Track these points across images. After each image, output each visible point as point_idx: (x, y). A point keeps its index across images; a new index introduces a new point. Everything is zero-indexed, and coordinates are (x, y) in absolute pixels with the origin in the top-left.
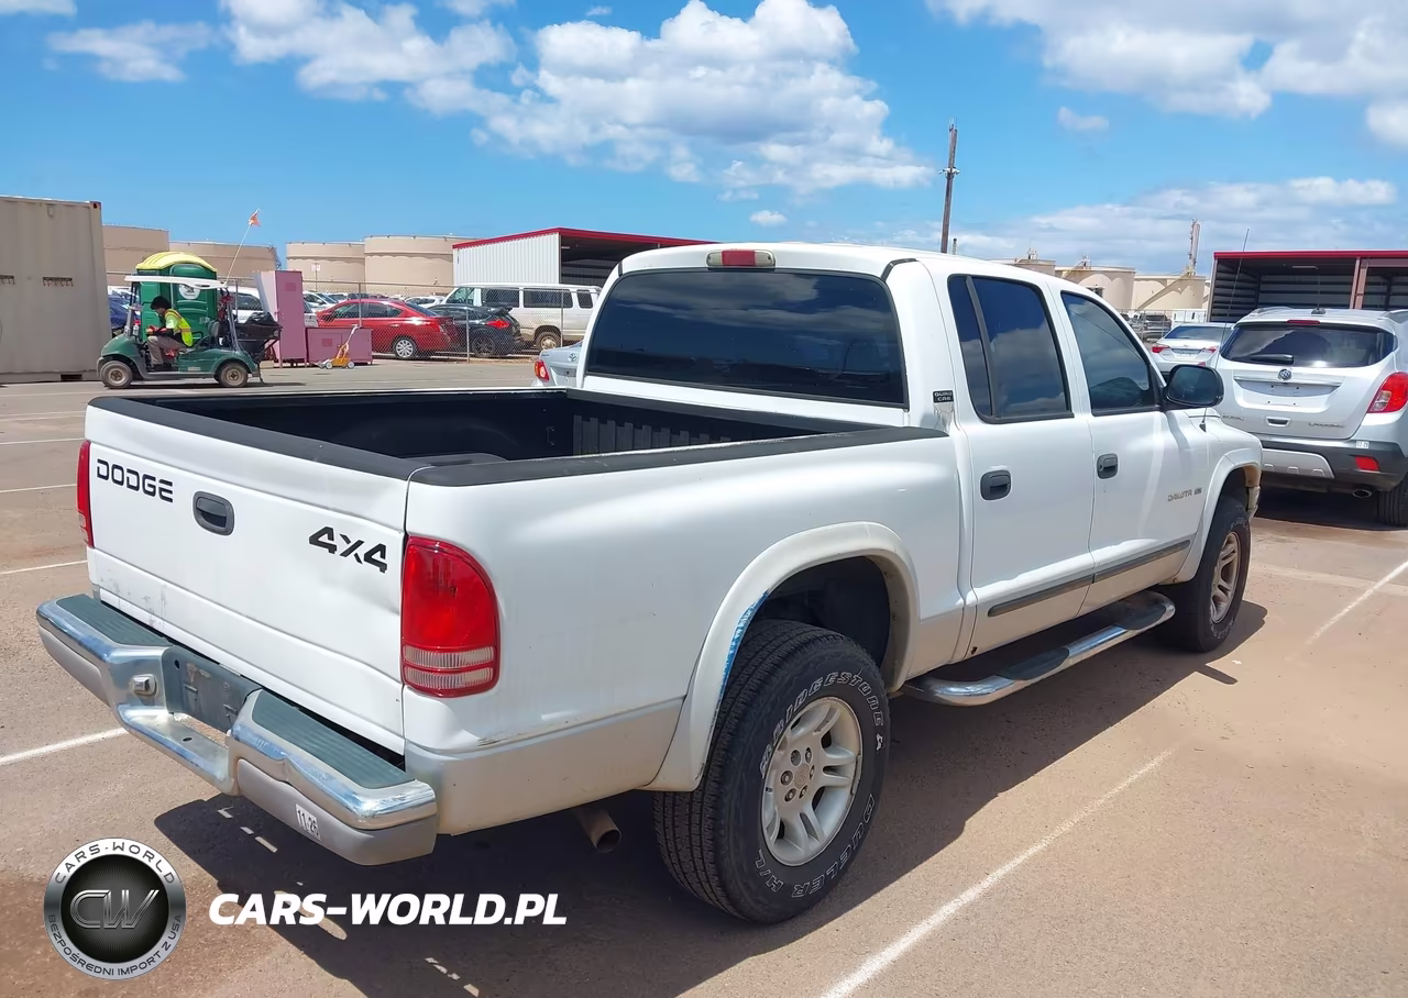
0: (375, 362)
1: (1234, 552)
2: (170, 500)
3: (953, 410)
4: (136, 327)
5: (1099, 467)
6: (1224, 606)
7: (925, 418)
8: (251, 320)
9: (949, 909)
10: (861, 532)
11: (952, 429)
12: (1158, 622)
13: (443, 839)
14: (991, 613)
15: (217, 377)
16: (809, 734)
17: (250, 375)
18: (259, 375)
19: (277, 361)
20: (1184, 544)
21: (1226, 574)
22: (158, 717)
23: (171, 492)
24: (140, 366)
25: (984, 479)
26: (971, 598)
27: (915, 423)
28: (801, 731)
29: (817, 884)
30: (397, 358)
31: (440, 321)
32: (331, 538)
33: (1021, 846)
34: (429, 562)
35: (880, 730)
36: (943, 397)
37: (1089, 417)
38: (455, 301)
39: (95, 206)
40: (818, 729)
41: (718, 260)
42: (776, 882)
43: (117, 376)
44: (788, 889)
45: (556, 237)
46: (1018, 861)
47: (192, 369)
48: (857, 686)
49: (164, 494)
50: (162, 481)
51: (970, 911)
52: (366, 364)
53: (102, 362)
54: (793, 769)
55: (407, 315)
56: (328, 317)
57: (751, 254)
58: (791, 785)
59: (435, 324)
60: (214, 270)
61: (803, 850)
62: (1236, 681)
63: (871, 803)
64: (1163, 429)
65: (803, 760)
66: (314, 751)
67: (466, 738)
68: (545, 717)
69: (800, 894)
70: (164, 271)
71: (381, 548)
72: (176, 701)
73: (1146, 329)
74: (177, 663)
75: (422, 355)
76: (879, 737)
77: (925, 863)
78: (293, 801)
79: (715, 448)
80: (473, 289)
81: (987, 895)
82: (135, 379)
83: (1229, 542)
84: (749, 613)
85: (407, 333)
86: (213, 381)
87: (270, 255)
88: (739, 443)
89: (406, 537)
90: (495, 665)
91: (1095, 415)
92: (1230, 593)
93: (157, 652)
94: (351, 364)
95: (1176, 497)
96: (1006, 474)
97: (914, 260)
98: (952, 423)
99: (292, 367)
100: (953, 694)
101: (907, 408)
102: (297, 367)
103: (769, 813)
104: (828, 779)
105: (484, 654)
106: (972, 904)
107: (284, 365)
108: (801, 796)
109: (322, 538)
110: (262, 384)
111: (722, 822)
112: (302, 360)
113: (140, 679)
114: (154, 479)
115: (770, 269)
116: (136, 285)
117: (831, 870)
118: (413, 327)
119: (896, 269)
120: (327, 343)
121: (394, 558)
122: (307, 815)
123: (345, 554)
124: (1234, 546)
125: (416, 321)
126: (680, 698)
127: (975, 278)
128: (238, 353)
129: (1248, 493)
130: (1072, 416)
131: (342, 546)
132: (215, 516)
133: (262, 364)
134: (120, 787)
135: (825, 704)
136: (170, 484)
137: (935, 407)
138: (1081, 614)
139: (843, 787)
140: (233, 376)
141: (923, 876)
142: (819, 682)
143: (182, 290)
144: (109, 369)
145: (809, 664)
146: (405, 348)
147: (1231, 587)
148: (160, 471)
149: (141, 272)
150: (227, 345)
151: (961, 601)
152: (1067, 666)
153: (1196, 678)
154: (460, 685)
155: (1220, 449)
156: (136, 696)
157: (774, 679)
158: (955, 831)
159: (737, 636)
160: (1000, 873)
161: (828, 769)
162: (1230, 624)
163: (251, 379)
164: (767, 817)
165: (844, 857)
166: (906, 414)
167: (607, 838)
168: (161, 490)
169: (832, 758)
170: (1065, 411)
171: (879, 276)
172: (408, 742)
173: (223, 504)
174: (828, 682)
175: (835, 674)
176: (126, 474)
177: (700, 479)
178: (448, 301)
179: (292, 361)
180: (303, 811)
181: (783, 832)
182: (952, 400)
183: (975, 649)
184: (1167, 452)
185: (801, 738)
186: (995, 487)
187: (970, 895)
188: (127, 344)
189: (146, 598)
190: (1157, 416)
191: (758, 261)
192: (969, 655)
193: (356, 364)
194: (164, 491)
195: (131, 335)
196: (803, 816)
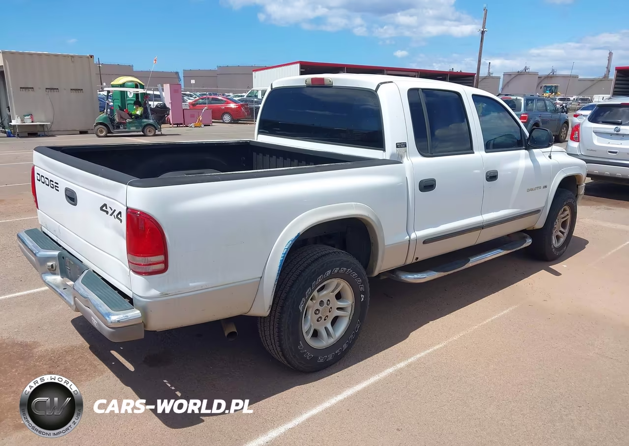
0: (213, 124)
1: (568, 215)
2: (58, 190)
3: (406, 151)
4: (109, 110)
5: (487, 176)
6: (562, 240)
7: (392, 155)
8: (157, 106)
9: (390, 370)
10: (351, 207)
11: (405, 160)
12: (522, 247)
13: (147, 333)
14: (425, 242)
15: (143, 132)
16: (329, 293)
17: (157, 131)
18: (161, 131)
19: (171, 124)
20: (537, 211)
21: (564, 225)
22: (58, 278)
23: (58, 187)
24: (110, 127)
25: (421, 183)
26: (413, 236)
27: (388, 158)
28: (324, 292)
29: (330, 357)
30: (224, 122)
31: (242, 105)
32: (106, 208)
33: (432, 345)
34: (135, 219)
35: (363, 293)
36: (401, 145)
37: (483, 153)
38: (250, 96)
39: (91, 57)
40: (333, 291)
41: (310, 82)
42: (309, 355)
43: (101, 132)
44: (316, 358)
45: (298, 65)
46: (428, 351)
47: (133, 129)
48: (350, 274)
49: (56, 188)
50: (55, 183)
51: (400, 372)
52: (210, 125)
53: (95, 126)
54: (320, 308)
55: (228, 103)
56: (193, 105)
57: (323, 79)
58: (320, 315)
59: (240, 107)
60: (143, 84)
61: (325, 342)
62: (561, 274)
63: (359, 323)
64: (526, 157)
65: (325, 305)
66: (98, 295)
67: (154, 292)
68: (191, 284)
69: (322, 361)
70: (123, 85)
71: (120, 213)
72: (64, 273)
73: (579, 105)
74: (63, 258)
75: (235, 121)
76: (362, 296)
77: (386, 350)
78: (91, 315)
79: (280, 170)
80: (258, 91)
81: (409, 366)
82: (109, 133)
83: (565, 210)
84: (290, 242)
85: (228, 111)
86: (142, 133)
87: (176, 76)
88: (292, 168)
89: (127, 208)
90: (166, 262)
91: (486, 152)
92: (565, 234)
93: (56, 253)
94: (203, 126)
95: (532, 190)
96: (434, 181)
97: (392, 82)
98: (405, 158)
99: (178, 127)
100: (409, 278)
101: (384, 150)
102: (180, 127)
103: (307, 327)
104: (339, 313)
105: (161, 258)
106: (401, 369)
107: (174, 126)
108: (325, 320)
109: (103, 208)
110: (162, 135)
111: (282, 329)
112: (182, 124)
113: (50, 264)
114: (53, 182)
115: (330, 87)
116: (109, 92)
117: (338, 351)
118: (231, 108)
119: (382, 86)
120: (193, 116)
121: (124, 217)
122: (95, 321)
123: (111, 215)
124: (568, 212)
125: (233, 106)
126: (259, 278)
127: (423, 89)
128: (151, 121)
129: (577, 187)
130: (473, 153)
131: (110, 212)
132: (71, 198)
133: (163, 126)
134: (61, 307)
135: (335, 281)
136: (58, 184)
137: (397, 151)
138: (477, 243)
139: (345, 316)
140: (150, 131)
141: (383, 356)
142: (329, 272)
143: (128, 93)
144: (98, 129)
145: (324, 264)
146: (227, 118)
147: (566, 231)
148: (55, 179)
149: (113, 86)
150: (147, 118)
151: (408, 237)
152: (468, 267)
153: (543, 272)
154: (150, 271)
155: (559, 167)
156: (49, 271)
157: (307, 270)
158: (405, 336)
159: (285, 252)
160: (418, 356)
161: (338, 309)
162: (565, 248)
163: (157, 132)
164: (305, 328)
165: (345, 346)
166: (384, 153)
167: (232, 334)
168: (56, 186)
169: (340, 304)
170: (470, 150)
171: (374, 89)
172: (133, 293)
173: (73, 193)
174: (334, 272)
175: (338, 269)
176: (45, 179)
177: (267, 184)
178: (247, 96)
179: (177, 124)
180: (94, 319)
181: (316, 334)
182: (406, 146)
183: (417, 258)
184: (527, 169)
185: (325, 295)
186: (427, 186)
187: (402, 365)
188: (105, 118)
189: (55, 231)
190: (523, 152)
191: (326, 83)
192: (414, 261)
193: (205, 126)
194: (55, 187)
195: (107, 114)
196: (326, 328)
